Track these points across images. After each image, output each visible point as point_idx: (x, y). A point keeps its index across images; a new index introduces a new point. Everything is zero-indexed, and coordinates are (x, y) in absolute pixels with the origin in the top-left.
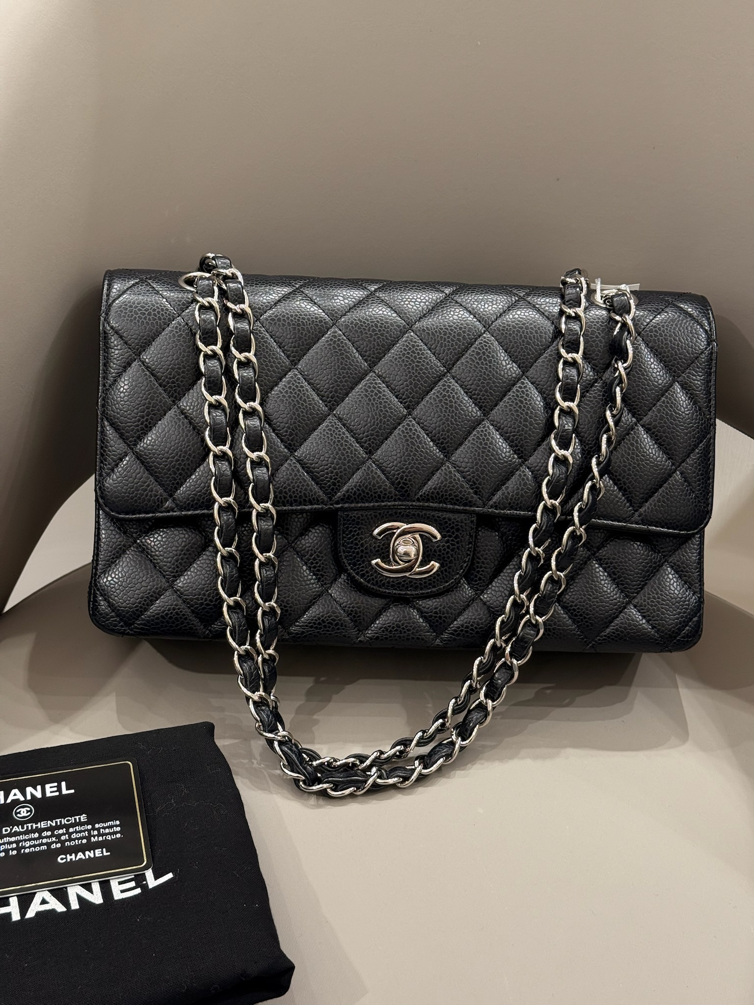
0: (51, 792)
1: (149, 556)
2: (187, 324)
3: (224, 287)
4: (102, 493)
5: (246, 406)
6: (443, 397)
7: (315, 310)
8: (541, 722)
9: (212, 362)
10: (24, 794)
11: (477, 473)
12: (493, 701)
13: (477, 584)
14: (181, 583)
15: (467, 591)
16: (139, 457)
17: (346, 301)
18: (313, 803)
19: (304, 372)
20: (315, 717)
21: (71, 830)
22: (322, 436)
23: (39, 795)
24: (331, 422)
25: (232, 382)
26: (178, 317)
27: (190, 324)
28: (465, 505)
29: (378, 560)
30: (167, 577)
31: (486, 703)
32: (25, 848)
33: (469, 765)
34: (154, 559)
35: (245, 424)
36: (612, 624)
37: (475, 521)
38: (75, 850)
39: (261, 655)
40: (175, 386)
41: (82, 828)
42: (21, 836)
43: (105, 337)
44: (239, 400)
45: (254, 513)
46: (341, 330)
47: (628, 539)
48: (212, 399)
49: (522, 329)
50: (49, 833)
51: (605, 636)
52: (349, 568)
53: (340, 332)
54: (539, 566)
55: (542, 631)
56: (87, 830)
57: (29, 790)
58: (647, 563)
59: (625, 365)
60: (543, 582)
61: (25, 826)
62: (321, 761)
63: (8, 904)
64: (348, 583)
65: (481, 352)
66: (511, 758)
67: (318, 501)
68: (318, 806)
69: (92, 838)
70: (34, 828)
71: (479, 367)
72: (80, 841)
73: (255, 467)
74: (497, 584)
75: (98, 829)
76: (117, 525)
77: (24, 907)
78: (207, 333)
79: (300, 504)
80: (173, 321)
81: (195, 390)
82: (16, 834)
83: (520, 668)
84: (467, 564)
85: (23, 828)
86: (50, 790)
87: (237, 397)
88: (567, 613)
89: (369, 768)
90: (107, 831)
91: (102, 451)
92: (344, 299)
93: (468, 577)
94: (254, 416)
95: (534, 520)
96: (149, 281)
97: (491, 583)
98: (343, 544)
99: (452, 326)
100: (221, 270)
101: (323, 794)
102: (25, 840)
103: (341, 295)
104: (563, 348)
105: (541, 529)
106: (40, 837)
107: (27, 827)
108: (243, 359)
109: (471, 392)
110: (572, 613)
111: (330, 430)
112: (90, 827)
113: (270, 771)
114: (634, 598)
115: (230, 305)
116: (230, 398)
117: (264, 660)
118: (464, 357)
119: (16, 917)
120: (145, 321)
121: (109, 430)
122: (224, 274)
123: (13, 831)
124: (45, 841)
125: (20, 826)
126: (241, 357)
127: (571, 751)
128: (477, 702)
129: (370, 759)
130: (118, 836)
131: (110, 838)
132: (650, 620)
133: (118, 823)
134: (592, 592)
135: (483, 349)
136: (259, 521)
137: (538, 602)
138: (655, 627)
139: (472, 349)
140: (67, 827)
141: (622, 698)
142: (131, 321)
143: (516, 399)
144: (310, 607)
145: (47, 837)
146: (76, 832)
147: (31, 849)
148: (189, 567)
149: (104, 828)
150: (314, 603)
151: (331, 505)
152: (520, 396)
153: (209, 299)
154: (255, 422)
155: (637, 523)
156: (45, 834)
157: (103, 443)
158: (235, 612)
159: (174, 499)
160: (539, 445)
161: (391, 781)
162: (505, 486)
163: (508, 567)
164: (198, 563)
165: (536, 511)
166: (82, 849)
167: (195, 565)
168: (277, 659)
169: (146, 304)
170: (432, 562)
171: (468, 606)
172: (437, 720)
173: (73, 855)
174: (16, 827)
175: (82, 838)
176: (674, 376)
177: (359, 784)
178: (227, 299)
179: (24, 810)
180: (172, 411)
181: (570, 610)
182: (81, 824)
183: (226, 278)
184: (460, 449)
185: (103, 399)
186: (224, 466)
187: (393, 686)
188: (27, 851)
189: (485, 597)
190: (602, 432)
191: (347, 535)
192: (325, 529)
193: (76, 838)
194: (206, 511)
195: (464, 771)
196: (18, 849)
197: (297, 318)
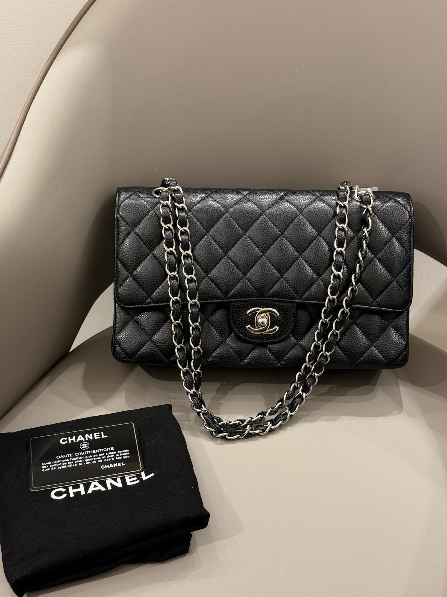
0: (97, 437)
1: (140, 325)
2: (156, 214)
3: (173, 195)
4: (117, 295)
5: (185, 253)
6: (279, 247)
7: (217, 205)
8: (330, 403)
9: (168, 232)
10: (84, 438)
11: (296, 283)
12: (306, 393)
13: (298, 337)
14: (155, 338)
15: (293, 340)
16: (134, 278)
17: (232, 200)
18: (219, 442)
19: (212, 236)
20: (220, 402)
21: (107, 454)
22: (221, 266)
23: (91, 438)
24: (225, 260)
25: (178, 242)
26: (152, 210)
27: (157, 214)
28: (291, 299)
29: (249, 326)
30: (148, 335)
31: (303, 394)
32: (86, 462)
33: (295, 424)
34: (142, 327)
35: (184, 262)
36: (364, 356)
37: (296, 306)
38: (109, 463)
39: (194, 372)
40: (151, 244)
41: (112, 453)
42: (84, 457)
43: (117, 221)
44: (181, 250)
45: (189, 304)
46: (230, 215)
47: (371, 314)
48: (168, 250)
49: (318, 213)
50: (97, 455)
51: (360, 361)
52: (235, 330)
53: (230, 216)
54: (327, 328)
55: (329, 359)
56: (114, 454)
57: (87, 436)
58: (381, 326)
59: (368, 230)
60: (329, 335)
61: (86, 452)
62: (223, 422)
63: (79, 487)
64: (235, 337)
65: (298, 224)
66: (315, 421)
67: (220, 298)
68: (222, 444)
69: (116, 458)
70: (90, 453)
71: (297, 231)
72: (111, 459)
73: (189, 283)
74: (307, 337)
75: (119, 454)
76: (124, 311)
77: (87, 488)
78: (166, 218)
79: (211, 300)
80: (150, 212)
81: (160, 245)
82: (82, 456)
83: (319, 377)
84: (292, 327)
85: (84, 453)
86: (96, 436)
87: (180, 248)
88: (341, 351)
89: (246, 426)
90: (123, 454)
91: (117, 275)
92: (232, 199)
93: (293, 333)
94: (189, 257)
95: (324, 306)
96: (138, 193)
97: (304, 336)
98: (232, 318)
99: (284, 212)
100: (172, 187)
101: (224, 438)
102: (86, 459)
103: (230, 197)
104: (338, 222)
105: (328, 310)
106: (93, 457)
107: (87, 453)
108: (183, 230)
109: (293, 244)
110: (344, 351)
111: (225, 263)
112: (115, 453)
113: (199, 427)
114: (374, 342)
115: (176, 204)
116: (177, 249)
117: (195, 374)
118: (289, 227)
119: (83, 493)
120: (136, 213)
121: (120, 265)
122: (174, 189)
123: (80, 455)
124: (95, 459)
125: (83, 452)
126: (182, 229)
127: (344, 417)
128: (298, 394)
129: (247, 421)
130: (128, 457)
131: (124, 458)
132: (382, 353)
133: (128, 451)
134: (354, 340)
135: (299, 223)
136: (192, 308)
137: (327, 345)
138: (385, 357)
139: (293, 223)
140: (105, 453)
141: (371, 391)
142: (130, 213)
143: (315, 247)
144: (217, 349)
145: (96, 457)
146: (109, 455)
147: (89, 463)
148: (159, 330)
149: (122, 453)
150: (219, 347)
151: (226, 299)
152: (317, 245)
153: (167, 202)
154: (189, 261)
155: (375, 306)
156: (95, 456)
157: (117, 272)
158: (181, 352)
159: (151, 298)
160: (327, 269)
161: (257, 432)
162: (310, 289)
163: (312, 328)
164: (163, 328)
165: (325, 301)
166: (112, 462)
167: (161, 329)
168: (202, 374)
169: (137, 205)
170: (275, 327)
171: (293, 347)
172: (279, 402)
173: (108, 465)
174: (81, 453)
175: (112, 458)
176: (393, 234)
177: (241, 433)
178: (175, 201)
179: (85, 445)
180: (150, 256)
181: (343, 349)
182: (111, 451)
183: (174, 191)
184: (288, 272)
185: (117, 251)
186: (175, 282)
187: (259, 386)
188: (87, 463)
189: (301, 343)
190: (357, 263)
191: (234, 314)
192: (223, 311)
193: (109, 458)
194: (166, 304)
195: (292, 427)
196: (83, 462)
197: (209, 210)
